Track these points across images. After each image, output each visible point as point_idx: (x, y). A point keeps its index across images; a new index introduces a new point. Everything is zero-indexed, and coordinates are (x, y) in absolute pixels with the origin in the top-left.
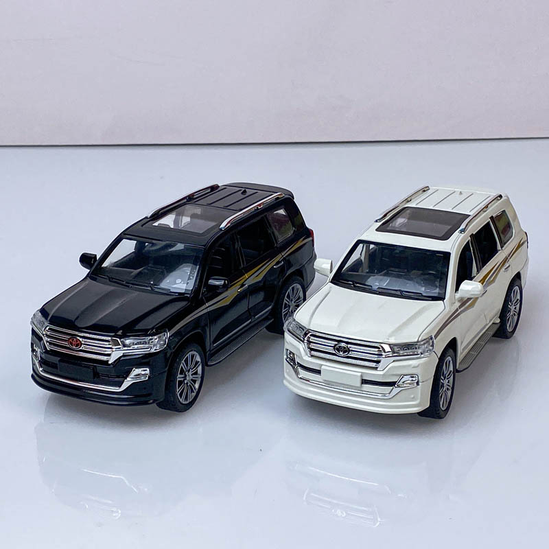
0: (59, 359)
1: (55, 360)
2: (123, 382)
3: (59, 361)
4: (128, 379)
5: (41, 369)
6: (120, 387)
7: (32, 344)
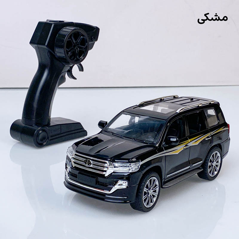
0: (78, 172)
1: (76, 172)
2: (112, 188)
3: (78, 173)
4: (116, 186)
5: (69, 178)
6: (110, 191)
7: (66, 164)
